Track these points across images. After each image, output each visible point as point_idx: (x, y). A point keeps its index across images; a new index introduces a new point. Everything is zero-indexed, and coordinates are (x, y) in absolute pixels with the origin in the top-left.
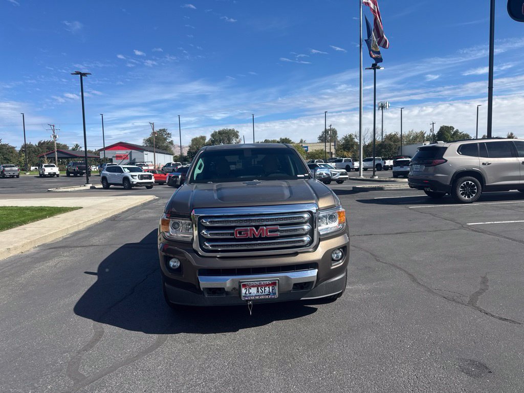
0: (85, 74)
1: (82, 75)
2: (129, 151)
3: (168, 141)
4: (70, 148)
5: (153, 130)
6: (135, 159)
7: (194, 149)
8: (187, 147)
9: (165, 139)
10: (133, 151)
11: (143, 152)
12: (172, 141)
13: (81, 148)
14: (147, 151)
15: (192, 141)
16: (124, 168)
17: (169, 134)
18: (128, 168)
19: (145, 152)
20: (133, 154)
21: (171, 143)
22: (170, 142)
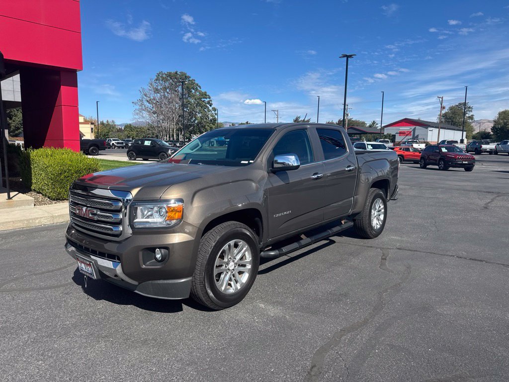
0: (350, 56)
1: (348, 57)
2: (413, 127)
3: (467, 115)
4: (368, 125)
5: (441, 105)
6: (418, 136)
7: (500, 124)
8: (489, 121)
9: (465, 114)
10: (417, 127)
11: (427, 128)
12: (472, 115)
13: (377, 124)
14: (433, 127)
15: (499, 114)
16: (368, 144)
17: (469, 107)
18: (372, 145)
19: (430, 129)
20: (416, 131)
21: (471, 117)
22: (469, 117)
